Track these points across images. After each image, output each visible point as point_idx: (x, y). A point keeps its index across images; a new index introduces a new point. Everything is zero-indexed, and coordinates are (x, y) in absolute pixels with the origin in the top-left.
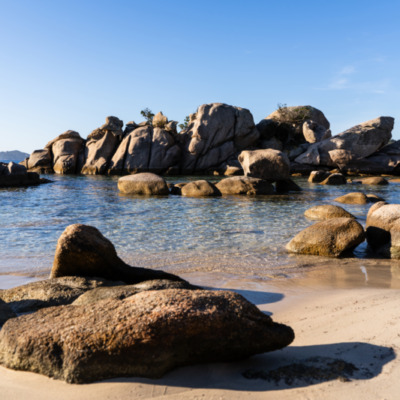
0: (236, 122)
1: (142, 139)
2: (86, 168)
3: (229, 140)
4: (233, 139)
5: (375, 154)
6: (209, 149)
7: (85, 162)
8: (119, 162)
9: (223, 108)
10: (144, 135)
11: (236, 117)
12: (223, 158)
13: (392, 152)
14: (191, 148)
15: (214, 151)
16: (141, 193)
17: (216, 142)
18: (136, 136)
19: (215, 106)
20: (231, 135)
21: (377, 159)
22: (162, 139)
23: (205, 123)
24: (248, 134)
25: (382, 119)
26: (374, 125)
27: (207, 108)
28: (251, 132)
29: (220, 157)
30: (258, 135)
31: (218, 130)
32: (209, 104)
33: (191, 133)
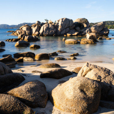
0: (69, 23)
1: (47, 27)
2: (33, 34)
3: (68, 27)
4: (69, 27)
5: (101, 31)
6: (63, 30)
7: (32, 33)
8: (42, 33)
9: (66, 19)
10: (47, 26)
11: (69, 21)
12: (67, 32)
13: (105, 30)
14: (59, 29)
15: (65, 30)
16: (72, 43)
17: (65, 28)
18: (45, 26)
19: (64, 19)
20: (68, 26)
21: (102, 32)
22: (52, 27)
23: (62, 23)
24: (72, 26)
25: (103, 22)
26: (102, 24)
27: (63, 19)
28: (73, 25)
29: (66, 31)
30: (75, 26)
31: (65, 25)
32: (63, 18)
33: (59, 25)
